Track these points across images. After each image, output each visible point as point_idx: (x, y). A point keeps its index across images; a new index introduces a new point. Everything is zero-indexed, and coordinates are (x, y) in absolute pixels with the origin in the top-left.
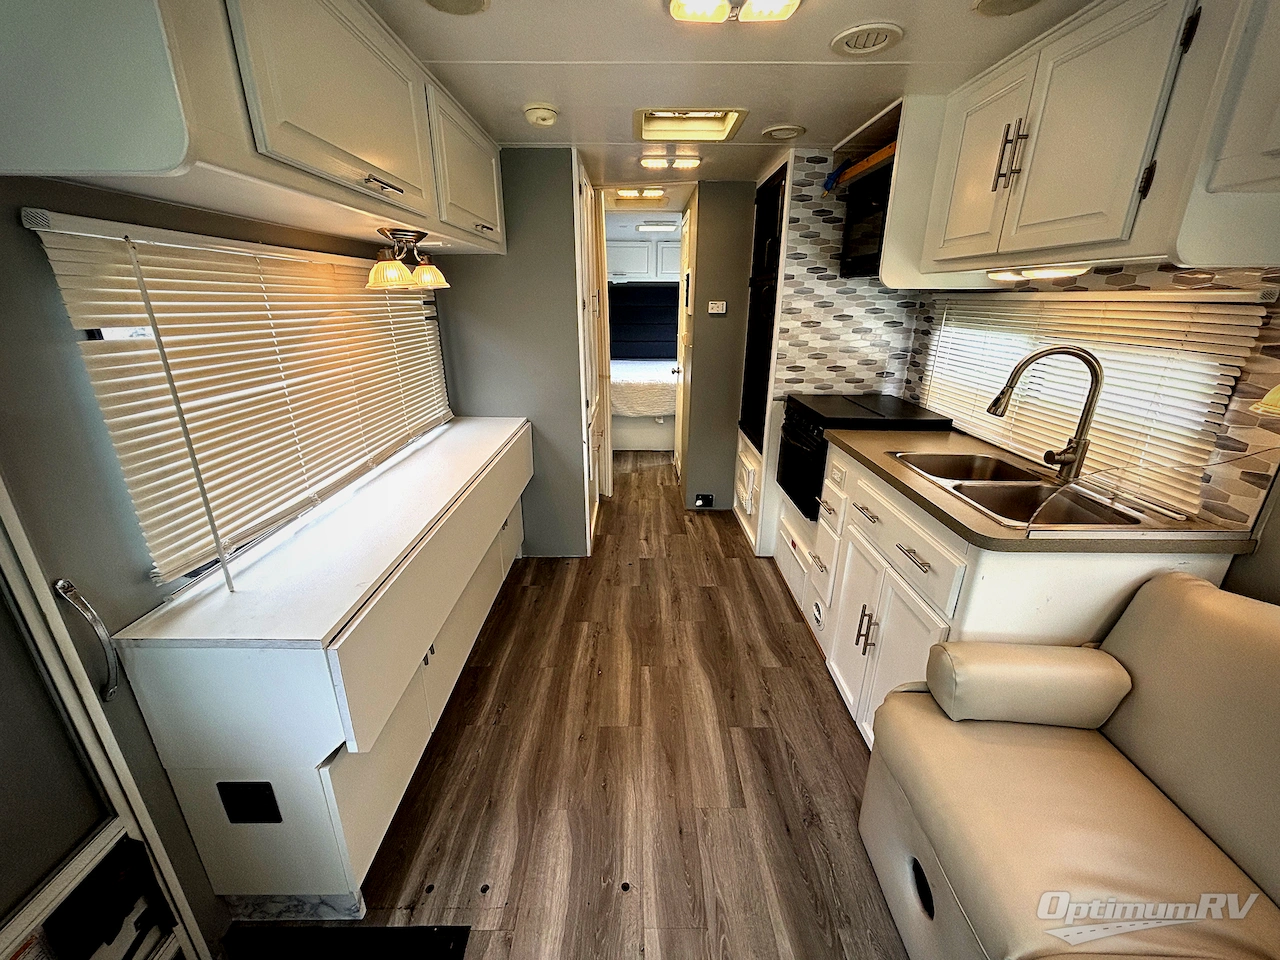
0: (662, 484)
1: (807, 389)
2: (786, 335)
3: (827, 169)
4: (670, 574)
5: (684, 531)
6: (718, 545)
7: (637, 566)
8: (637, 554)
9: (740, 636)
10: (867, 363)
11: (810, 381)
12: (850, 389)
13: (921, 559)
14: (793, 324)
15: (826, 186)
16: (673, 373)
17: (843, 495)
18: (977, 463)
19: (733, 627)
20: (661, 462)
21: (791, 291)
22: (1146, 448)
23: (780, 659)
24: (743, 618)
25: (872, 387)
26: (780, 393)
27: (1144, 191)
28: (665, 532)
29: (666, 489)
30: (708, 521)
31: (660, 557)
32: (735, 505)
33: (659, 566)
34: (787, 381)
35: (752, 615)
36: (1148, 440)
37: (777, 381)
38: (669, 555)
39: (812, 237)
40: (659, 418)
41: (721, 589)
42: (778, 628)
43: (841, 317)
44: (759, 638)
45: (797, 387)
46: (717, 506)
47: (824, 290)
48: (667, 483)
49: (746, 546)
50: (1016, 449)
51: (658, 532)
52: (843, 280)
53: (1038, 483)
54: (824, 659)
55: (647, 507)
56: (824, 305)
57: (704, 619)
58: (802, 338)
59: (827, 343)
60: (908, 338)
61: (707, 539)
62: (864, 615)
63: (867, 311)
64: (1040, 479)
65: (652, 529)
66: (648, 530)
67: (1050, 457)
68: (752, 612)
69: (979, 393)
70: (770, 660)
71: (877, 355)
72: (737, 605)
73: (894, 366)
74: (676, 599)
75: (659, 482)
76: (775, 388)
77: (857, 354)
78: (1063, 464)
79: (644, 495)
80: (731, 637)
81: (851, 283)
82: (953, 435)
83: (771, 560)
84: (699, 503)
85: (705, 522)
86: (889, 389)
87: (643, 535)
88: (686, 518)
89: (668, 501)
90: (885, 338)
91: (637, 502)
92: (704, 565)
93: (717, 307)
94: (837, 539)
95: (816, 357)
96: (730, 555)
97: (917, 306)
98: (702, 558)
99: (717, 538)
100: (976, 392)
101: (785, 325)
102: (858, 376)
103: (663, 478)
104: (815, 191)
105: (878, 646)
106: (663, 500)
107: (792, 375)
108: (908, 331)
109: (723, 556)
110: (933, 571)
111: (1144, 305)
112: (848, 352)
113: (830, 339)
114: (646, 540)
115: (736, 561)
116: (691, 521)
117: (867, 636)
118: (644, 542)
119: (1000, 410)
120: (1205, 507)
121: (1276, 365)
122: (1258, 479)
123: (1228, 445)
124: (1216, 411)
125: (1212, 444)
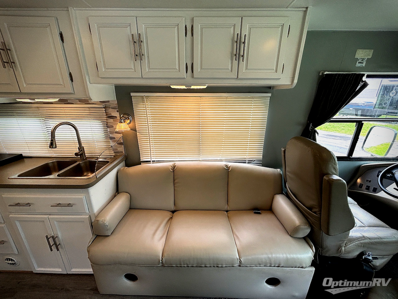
13: (67, 204)
22: (96, 144)
27: (72, 80)
50: (57, 155)
53: (78, 163)
62: (48, 239)
64: (77, 162)
67: (76, 154)
69: (27, 141)
78: (80, 155)
82: (25, 160)
100: (25, 141)
105: (62, 243)
110: (73, 204)
111: (76, 108)
117: (55, 244)
119: (54, 146)
120: (115, 153)
121: (111, 120)
122: (121, 144)
123: (112, 138)
124: (106, 132)
125: (109, 139)
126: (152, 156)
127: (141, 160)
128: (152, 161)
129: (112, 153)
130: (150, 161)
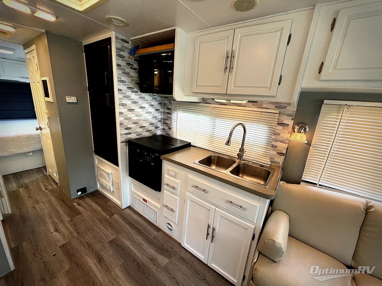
0: (46, 189)
1: (133, 136)
2: (122, 115)
3: (129, 46)
4: (86, 245)
5: (79, 213)
6: (102, 212)
7: (60, 253)
8: (56, 245)
9: (145, 257)
10: (152, 124)
11: (134, 133)
12: (147, 134)
14: (124, 110)
15: (130, 53)
16: (37, 130)
17: (178, 181)
18: (213, 158)
19: (138, 255)
20: (38, 176)
21: (121, 96)
22: (254, 148)
23: (166, 256)
24: (139, 246)
25: (154, 132)
26: (124, 139)
27: (279, 83)
28: (66, 219)
29: (52, 191)
30: (88, 200)
31: (73, 237)
32: (98, 187)
33: (75, 244)
34: (125, 134)
35: (141, 241)
36: (254, 146)
37: (121, 134)
38: (78, 233)
39: (127, 74)
40: (29, 152)
41: (120, 236)
42: (154, 240)
43: (142, 108)
44: (151, 251)
45: (129, 136)
46: (89, 191)
47: (134, 96)
48: (50, 187)
49: (116, 206)
51: (62, 221)
52: (140, 93)
54: (180, 244)
55: (43, 208)
56: (135, 103)
57: (122, 261)
58: (129, 116)
59: (138, 118)
60: (162, 115)
61: (94, 211)
62: (209, 227)
63: (150, 105)
64: (235, 161)
65: (56, 221)
66: (54, 223)
67: (238, 155)
68: (140, 239)
70: (163, 260)
71: (154, 121)
72: (132, 241)
73: (159, 125)
74: (100, 260)
75: (44, 189)
76: (121, 138)
77: (148, 121)
79: (37, 201)
80: (142, 262)
81: (143, 95)
82: (192, 148)
83: (129, 207)
84: (80, 193)
85: (88, 202)
86: (159, 132)
87: (52, 229)
88: (75, 204)
89: (57, 198)
90: (155, 115)
91: (34, 208)
92: (102, 227)
93: (72, 99)
94: (178, 198)
95: (135, 123)
96: (111, 215)
97: (163, 104)
98: (98, 224)
99: (99, 209)
101: (121, 111)
102: (150, 129)
103: (45, 186)
104: (125, 54)
106: (53, 200)
107: (127, 131)
108: (161, 112)
109: (108, 217)
112: (145, 120)
113: (139, 116)
114: (57, 230)
115: (116, 216)
116: (79, 205)
118: (56, 234)
119: (229, 144)
120: (271, 162)
121: (281, 128)
122: (281, 154)
123: (273, 146)
124: (269, 138)
125: (270, 146)
126: (322, 180)
127: (302, 179)
128: (319, 185)
129: (268, 162)
130: (316, 184)
